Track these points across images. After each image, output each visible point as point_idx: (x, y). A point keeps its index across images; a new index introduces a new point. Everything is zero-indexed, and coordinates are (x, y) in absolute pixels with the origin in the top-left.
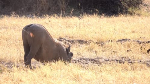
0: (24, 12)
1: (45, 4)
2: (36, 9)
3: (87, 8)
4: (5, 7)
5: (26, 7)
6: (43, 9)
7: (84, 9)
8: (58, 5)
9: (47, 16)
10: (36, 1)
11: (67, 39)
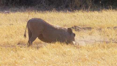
0: (63, 8)
1: (77, 3)
2: (72, 6)
3: (107, 5)
4: (50, 5)
5: (64, 5)
6: (76, 6)
7: (105, 5)
8: (86, 3)
9: (76, 11)
10: (72, 1)
11: (79, 27)
